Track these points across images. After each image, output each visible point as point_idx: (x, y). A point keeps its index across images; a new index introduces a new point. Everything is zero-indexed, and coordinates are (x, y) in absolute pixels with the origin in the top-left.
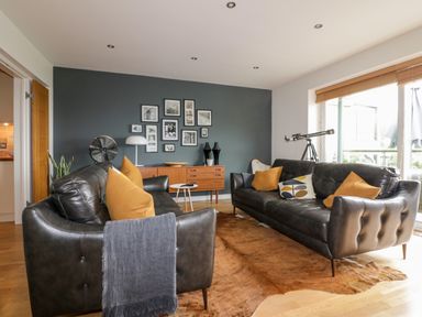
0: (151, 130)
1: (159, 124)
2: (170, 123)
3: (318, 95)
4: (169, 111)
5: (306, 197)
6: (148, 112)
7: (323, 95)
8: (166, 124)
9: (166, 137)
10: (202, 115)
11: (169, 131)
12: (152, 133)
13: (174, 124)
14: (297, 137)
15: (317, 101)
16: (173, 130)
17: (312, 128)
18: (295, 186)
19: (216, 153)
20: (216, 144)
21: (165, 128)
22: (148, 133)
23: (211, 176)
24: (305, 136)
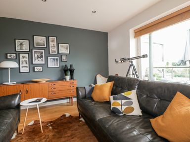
0: (24, 57)
1: (30, 53)
2: (39, 52)
3: (135, 33)
4: (37, 44)
5: (133, 113)
6: (21, 44)
7: (139, 33)
8: (35, 52)
9: (35, 62)
10: (62, 46)
11: (38, 57)
12: (25, 59)
13: (42, 53)
14: (123, 60)
15: (135, 37)
16: (41, 57)
17: (133, 54)
18: (123, 101)
19: (72, 72)
20: (71, 65)
21: (35, 56)
22: (21, 59)
23: (67, 88)
24: (129, 59)
